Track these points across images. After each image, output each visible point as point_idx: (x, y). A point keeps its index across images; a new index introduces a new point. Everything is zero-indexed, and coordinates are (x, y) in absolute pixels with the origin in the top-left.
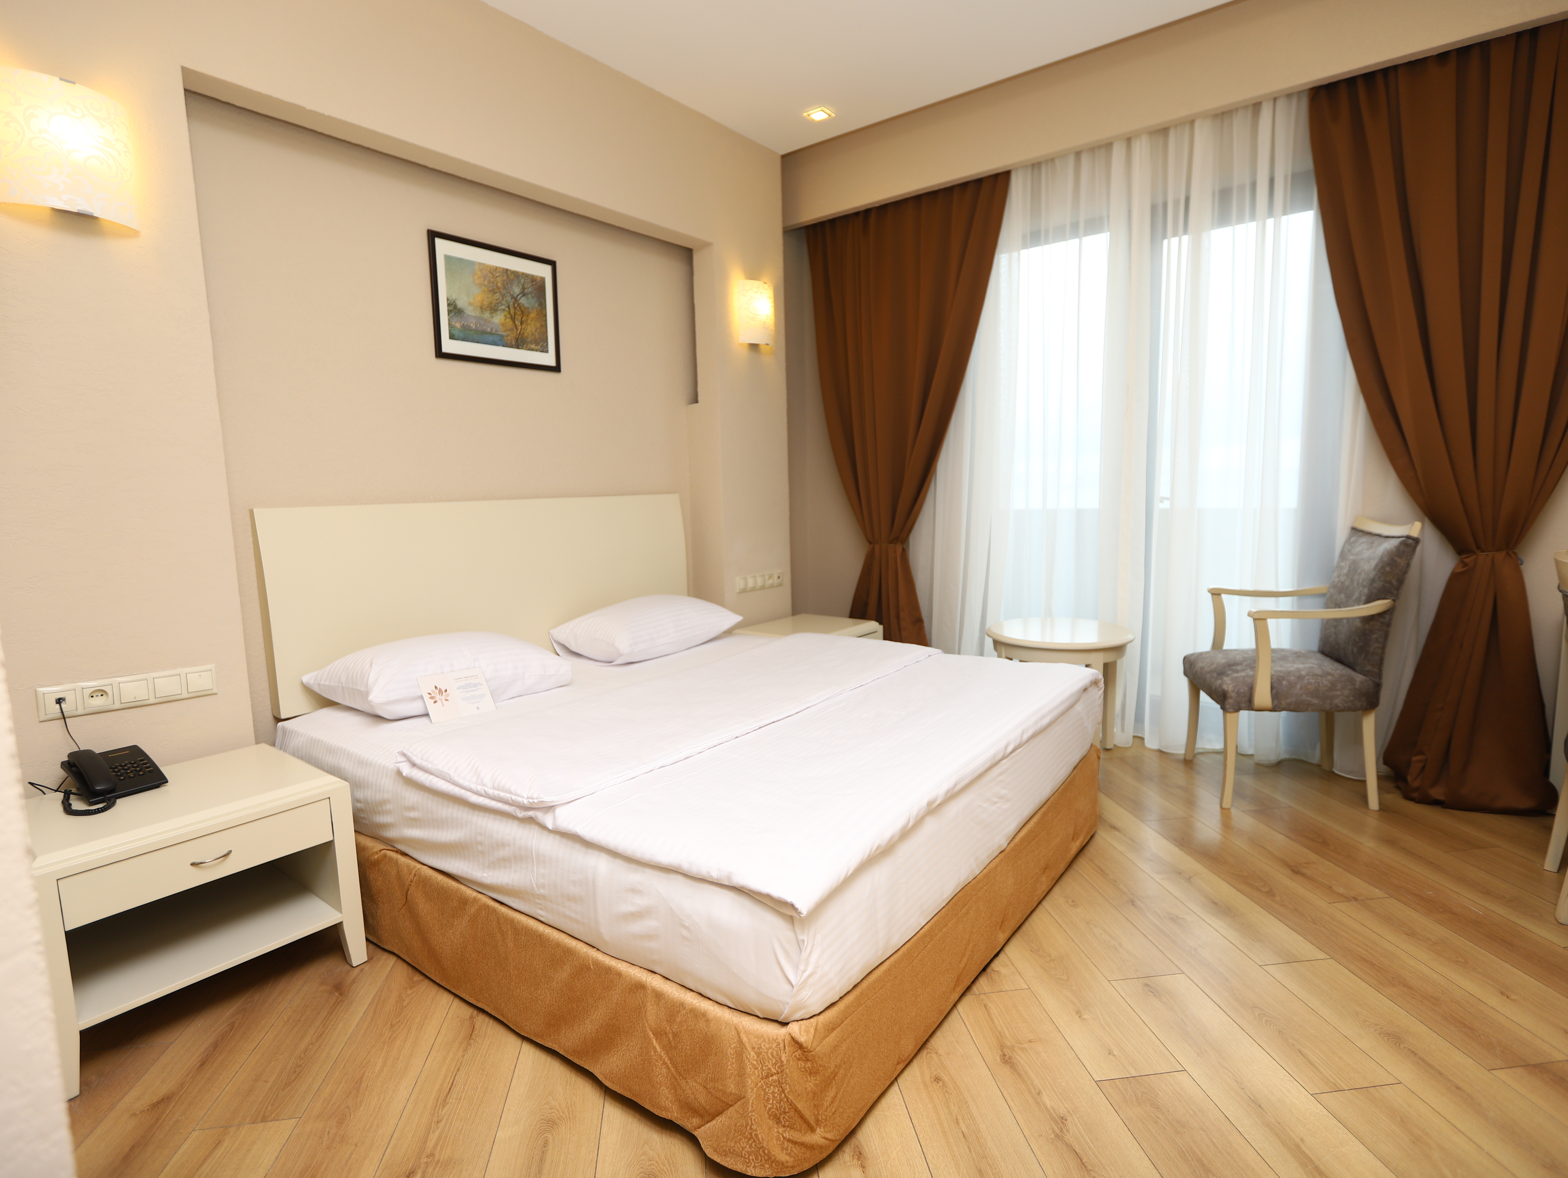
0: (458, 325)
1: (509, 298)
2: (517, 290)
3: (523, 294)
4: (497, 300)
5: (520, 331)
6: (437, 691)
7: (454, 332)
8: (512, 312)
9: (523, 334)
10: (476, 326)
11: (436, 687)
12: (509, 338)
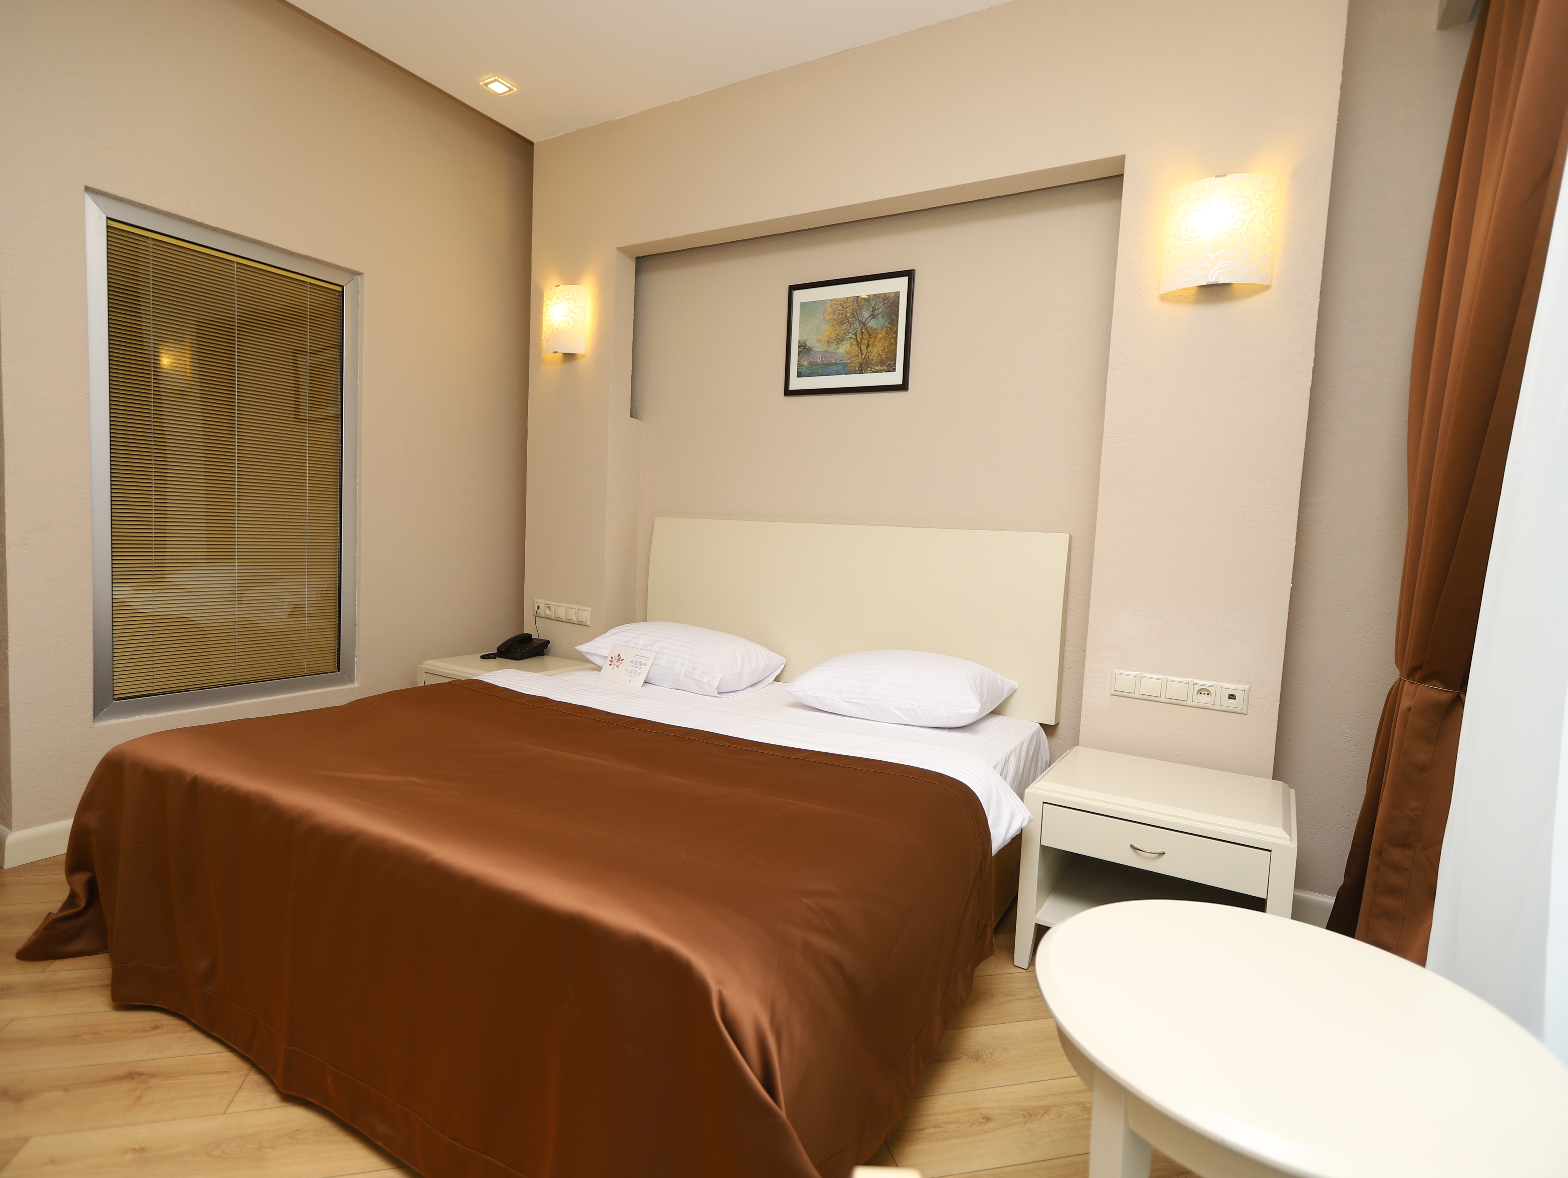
0: (806, 363)
1: (857, 325)
2: (866, 314)
3: (873, 316)
4: (844, 330)
5: (865, 355)
6: (617, 658)
7: (801, 370)
8: (859, 336)
9: (869, 357)
10: (822, 360)
11: (619, 655)
12: (853, 365)
